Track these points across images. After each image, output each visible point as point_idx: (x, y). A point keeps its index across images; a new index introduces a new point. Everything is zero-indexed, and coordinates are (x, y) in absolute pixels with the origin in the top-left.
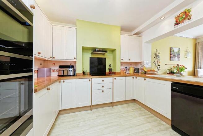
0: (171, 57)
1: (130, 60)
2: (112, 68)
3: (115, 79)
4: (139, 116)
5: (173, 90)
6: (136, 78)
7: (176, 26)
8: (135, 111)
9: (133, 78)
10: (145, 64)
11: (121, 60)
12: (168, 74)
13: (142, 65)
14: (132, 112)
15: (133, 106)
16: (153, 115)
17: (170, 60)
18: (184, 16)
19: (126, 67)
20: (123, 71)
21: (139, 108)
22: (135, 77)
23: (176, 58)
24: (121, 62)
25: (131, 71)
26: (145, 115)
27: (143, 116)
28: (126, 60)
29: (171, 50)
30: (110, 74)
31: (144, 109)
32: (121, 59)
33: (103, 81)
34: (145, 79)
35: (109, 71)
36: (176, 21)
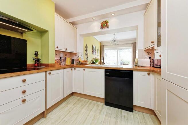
0: (92, 52)
1: (66, 49)
2: (39, 57)
3: (50, 74)
4: (82, 109)
5: (106, 75)
6: (75, 69)
7: (101, 29)
8: (76, 105)
9: (72, 69)
10: (80, 55)
11: (56, 48)
12: (91, 63)
13: (77, 56)
14: (74, 108)
15: (72, 100)
16: (90, 101)
17: (92, 54)
18: (105, 24)
19: (61, 58)
20: (58, 62)
21: (79, 100)
22: (73, 69)
23: (95, 53)
24: (56, 50)
25: (68, 62)
26: (86, 104)
27: (85, 106)
28: (61, 48)
29: (92, 46)
30: (36, 67)
31: (83, 99)
32: (56, 46)
33: (24, 81)
34: (84, 70)
35: (34, 63)
36: (102, 26)
